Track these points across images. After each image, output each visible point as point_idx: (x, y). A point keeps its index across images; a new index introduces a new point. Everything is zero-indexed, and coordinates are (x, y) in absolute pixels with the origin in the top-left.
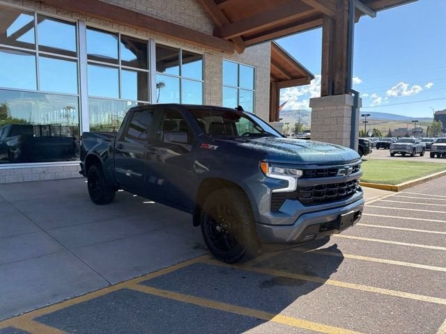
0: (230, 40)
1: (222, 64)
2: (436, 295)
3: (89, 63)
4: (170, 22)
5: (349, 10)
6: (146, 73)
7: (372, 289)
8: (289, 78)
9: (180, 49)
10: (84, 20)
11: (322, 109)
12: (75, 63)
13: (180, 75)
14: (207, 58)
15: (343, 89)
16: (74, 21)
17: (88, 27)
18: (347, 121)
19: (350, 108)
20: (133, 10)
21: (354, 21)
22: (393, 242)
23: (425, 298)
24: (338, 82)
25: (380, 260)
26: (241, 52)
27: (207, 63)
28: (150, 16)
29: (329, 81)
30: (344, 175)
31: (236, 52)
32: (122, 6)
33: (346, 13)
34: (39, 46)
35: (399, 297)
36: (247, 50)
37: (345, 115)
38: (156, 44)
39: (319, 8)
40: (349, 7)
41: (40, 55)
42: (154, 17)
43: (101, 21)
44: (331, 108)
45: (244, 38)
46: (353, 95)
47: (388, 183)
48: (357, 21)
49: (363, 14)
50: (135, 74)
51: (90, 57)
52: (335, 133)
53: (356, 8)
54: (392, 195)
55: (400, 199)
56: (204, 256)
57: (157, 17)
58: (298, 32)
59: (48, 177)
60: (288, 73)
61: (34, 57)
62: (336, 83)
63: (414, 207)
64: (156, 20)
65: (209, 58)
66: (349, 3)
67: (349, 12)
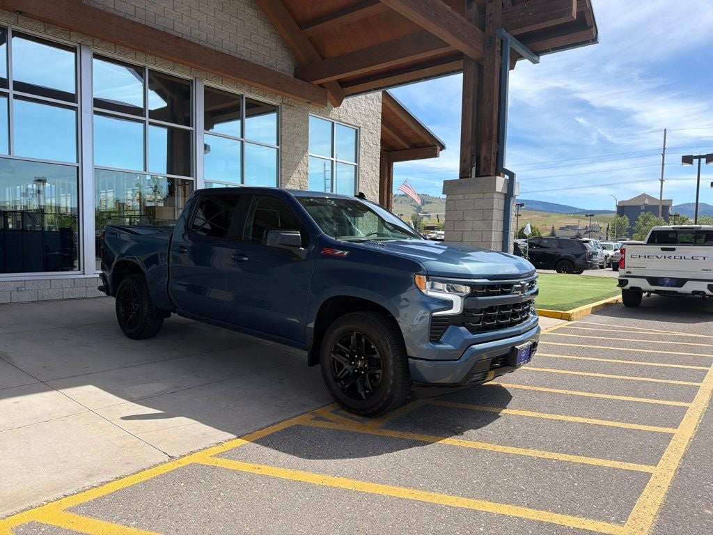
0: (321, 85)
1: (307, 122)
2: (632, 460)
3: (96, 113)
4: (227, 52)
5: (501, 51)
6: (188, 132)
7: (547, 455)
8: (407, 147)
9: (242, 96)
10: (90, 43)
11: (461, 197)
12: (74, 112)
13: (242, 136)
14: (286, 112)
15: (493, 169)
16: (72, 44)
17: (96, 56)
18: (498, 215)
19: (502, 197)
20: (169, 31)
21: (508, 68)
22: (570, 392)
23: (617, 464)
24: (485, 158)
25: (554, 417)
26: (338, 104)
27: (285, 119)
28: (197, 42)
29: (472, 155)
30: (520, 292)
31: (329, 104)
32: (152, 25)
33: (498, 55)
34: (14, 82)
35: (583, 464)
36: (346, 102)
37: (495, 207)
38: (205, 86)
39: (456, 45)
40: (501, 47)
41: (16, 97)
42: (202, 43)
43: (118, 47)
44: (474, 196)
45: (344, 84)
46: (507, 177)
47: (556, 309)
48: (512, 68)
49: (521, 57)
50: (164, 132)
51: (98, 103)
52: (480, 233)
53: (511, 48)
54: (562, 326)
55: (575, 331)
56: (304, 416)
57: (206, 45)
58: (426, 78)
59: (26, 297)
60: (405, 138)
61: (6, 99)
62: (482, 158)
63: (594, 342)
64: (206, 49)
65: (287, 111)
66: (502, 41)
67: (501, 55)
